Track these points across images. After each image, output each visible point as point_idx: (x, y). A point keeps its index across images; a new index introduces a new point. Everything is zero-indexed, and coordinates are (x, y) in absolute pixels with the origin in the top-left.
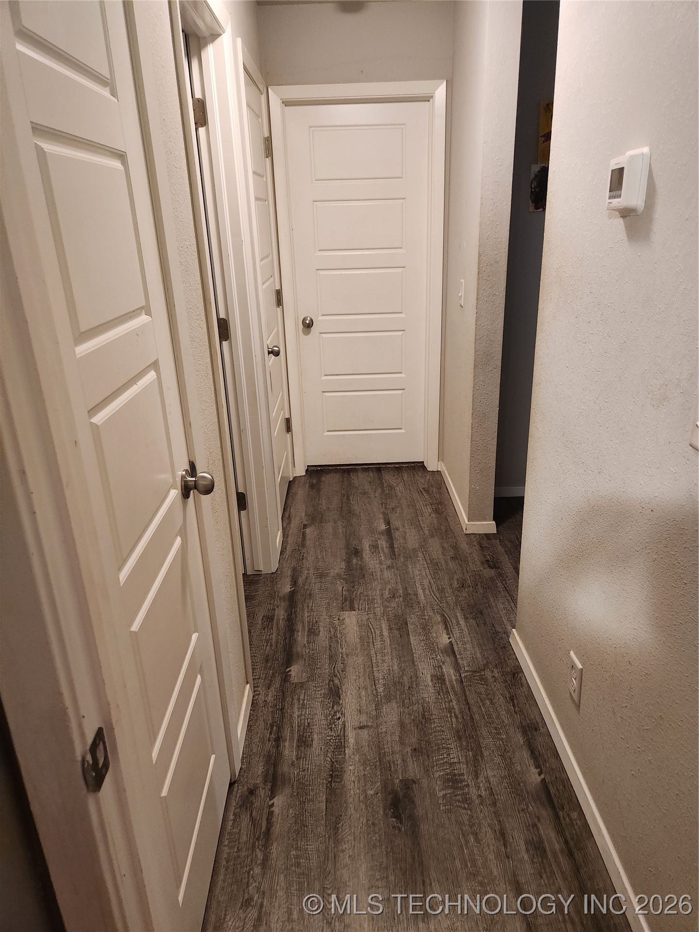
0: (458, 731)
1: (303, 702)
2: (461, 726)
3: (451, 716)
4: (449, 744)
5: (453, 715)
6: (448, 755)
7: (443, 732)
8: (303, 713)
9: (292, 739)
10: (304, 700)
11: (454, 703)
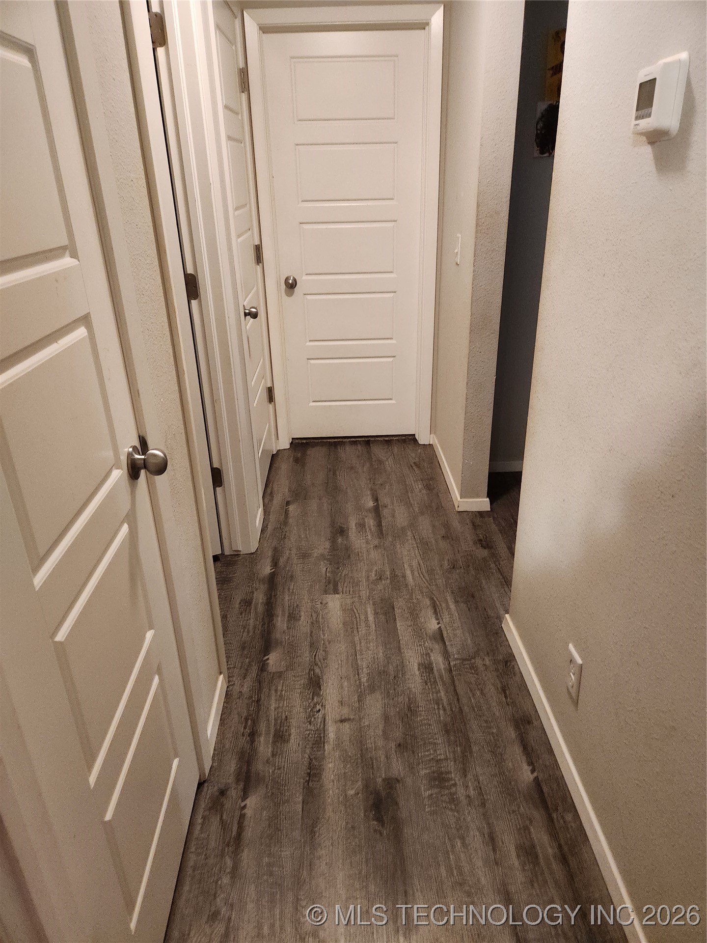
0: (445, 725)
1: (281, 694)
2: (449, 719)
3: (438, 709)
4: (436, 739)
5: (441, 706)
6: (435, 751)
7: (429, 725)
8: (281, 705)
9: (268, 733)
10: (282, 691)
11: (442, 694)
